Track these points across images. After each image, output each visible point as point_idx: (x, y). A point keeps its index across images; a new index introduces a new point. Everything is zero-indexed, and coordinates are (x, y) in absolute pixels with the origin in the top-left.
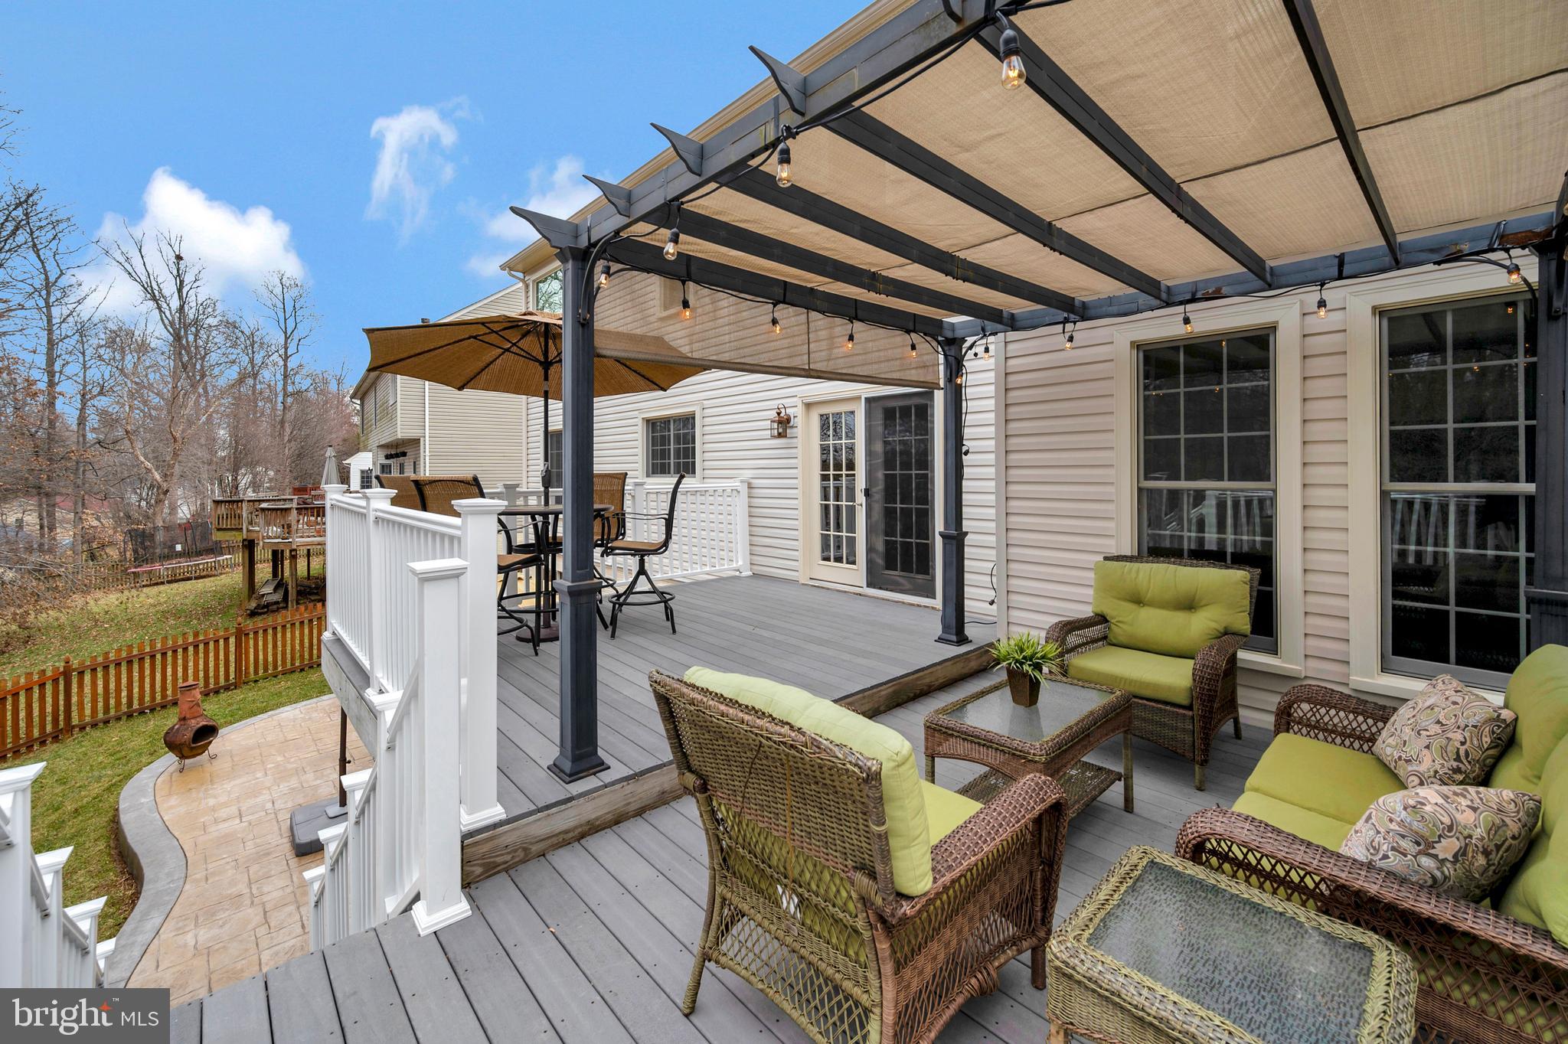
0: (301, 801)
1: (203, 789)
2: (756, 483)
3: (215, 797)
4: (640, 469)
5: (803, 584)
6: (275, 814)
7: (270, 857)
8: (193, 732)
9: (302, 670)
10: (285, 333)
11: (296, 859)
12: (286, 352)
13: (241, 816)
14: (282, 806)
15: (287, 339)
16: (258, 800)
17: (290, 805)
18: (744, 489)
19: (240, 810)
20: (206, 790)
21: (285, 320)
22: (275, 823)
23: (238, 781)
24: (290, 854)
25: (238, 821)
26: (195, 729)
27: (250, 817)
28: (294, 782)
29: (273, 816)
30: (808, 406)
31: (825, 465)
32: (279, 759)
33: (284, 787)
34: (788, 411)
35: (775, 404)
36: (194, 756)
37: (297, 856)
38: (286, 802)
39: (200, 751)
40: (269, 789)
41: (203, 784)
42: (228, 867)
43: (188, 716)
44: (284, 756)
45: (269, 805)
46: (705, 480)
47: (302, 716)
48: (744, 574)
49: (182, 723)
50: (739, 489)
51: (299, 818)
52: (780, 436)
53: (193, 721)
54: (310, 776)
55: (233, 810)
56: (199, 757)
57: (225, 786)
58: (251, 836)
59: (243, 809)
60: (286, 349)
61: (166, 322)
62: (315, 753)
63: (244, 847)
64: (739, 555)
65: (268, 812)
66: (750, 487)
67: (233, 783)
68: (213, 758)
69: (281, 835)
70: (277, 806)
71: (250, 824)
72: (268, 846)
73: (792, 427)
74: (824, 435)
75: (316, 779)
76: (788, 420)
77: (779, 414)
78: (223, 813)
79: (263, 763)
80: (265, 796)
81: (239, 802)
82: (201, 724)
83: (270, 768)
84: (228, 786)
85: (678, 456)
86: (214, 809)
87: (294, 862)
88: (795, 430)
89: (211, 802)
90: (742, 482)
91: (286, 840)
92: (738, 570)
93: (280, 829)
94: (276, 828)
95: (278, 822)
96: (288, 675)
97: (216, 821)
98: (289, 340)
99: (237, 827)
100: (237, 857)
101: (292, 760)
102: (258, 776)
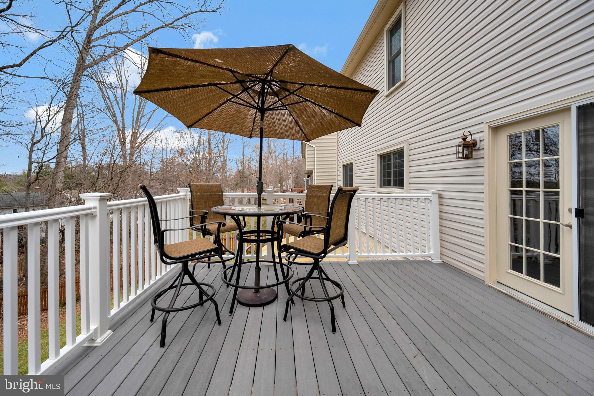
2: (445, 194)
4: (376, 183)
5: (489, 286)
18: (435, 199)
30: (496, 129)
31: (515, 183)
34: (473, 137)
35: (460, 134)
46: (411, 191)
48: (435, 261)
50: (431, 198)
52: (466, 157)
64: (431, 244)
66: (440, 197)
73: (479, 150)
74: (512, 155)
76: (474, 144)
77: (464, 139)
85: (395, 175)
88: (481, 152)
90: (433, 193)
92: (430, 257)
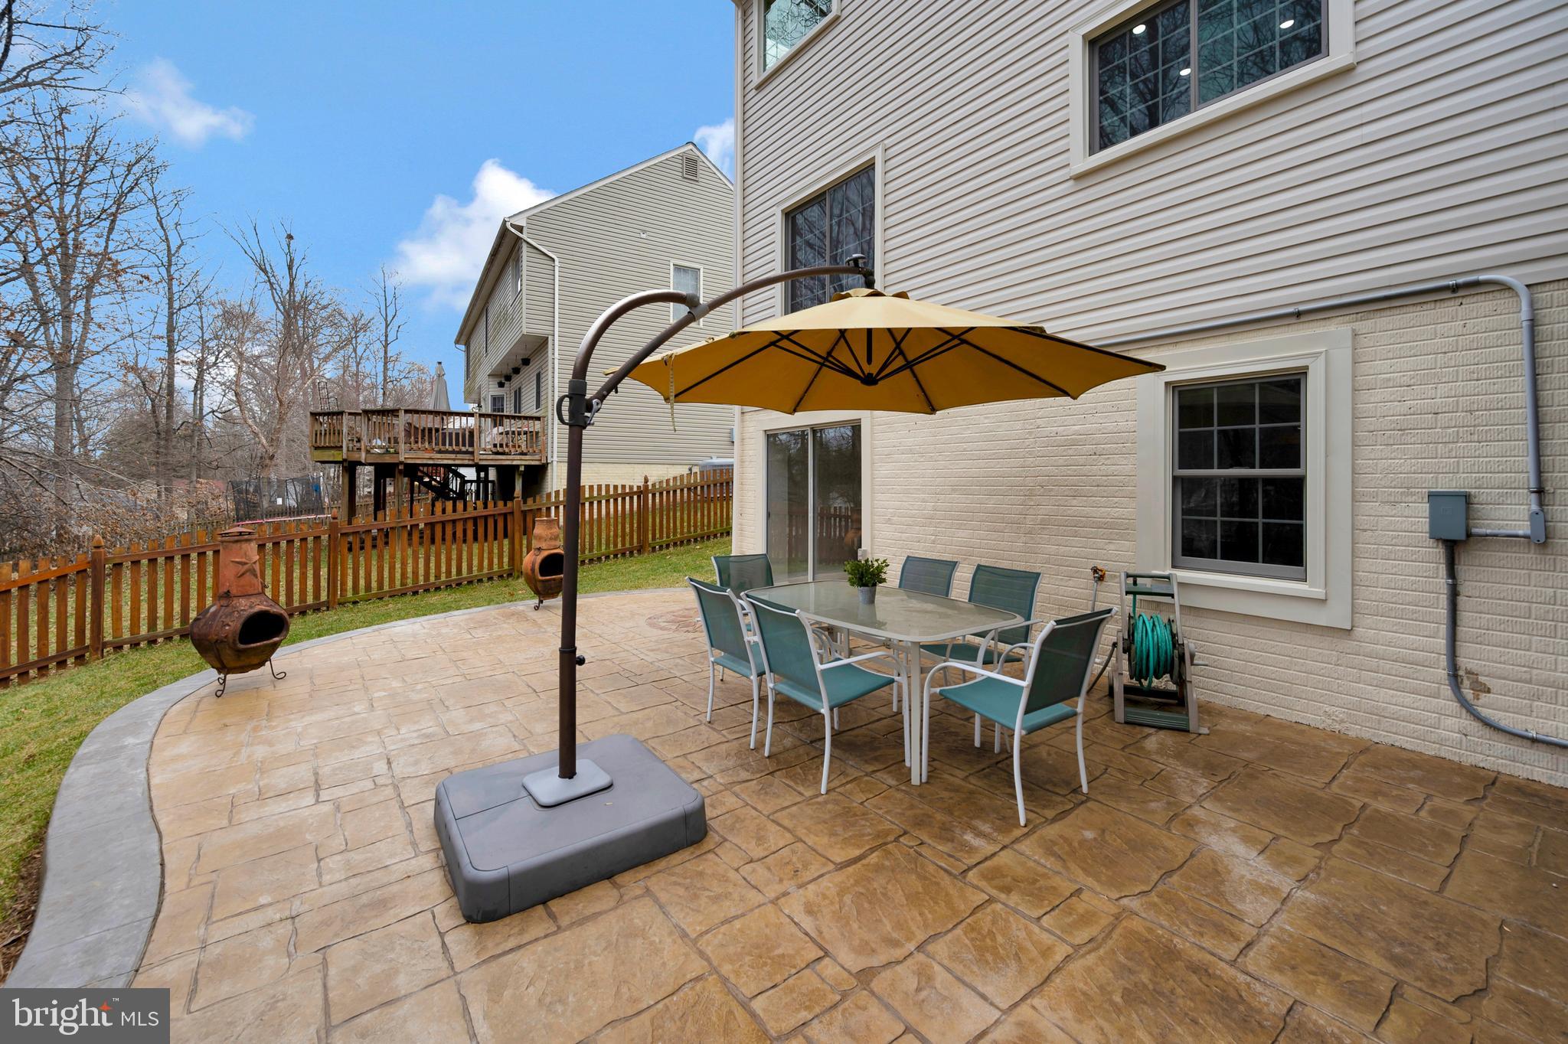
0: (451, 762)
1: (249, 727)
3: (270, 743)
6: (396, 787)
7: (391, 916)
8: (242, 620)
9: (415, 593)
10: (386, 320)
11: (468, 932)
12: (386, 340)
13: (318, 787)
14: (410, 770)
15: (387, 326)
16: (357, 754)
17: (425, 768)
19: (316, 774)
20: (255, 729)
21: (386, 307)
22: (397, 811)
23: (317, 717)
24: (447, 914)
25: (310, 799)
26: (246, 614)
27: (338, 792)
28: (428, 724)
29: (389, 792)
32: (396, 684)
33: (408, 732)
36: (243, 669)
37: (470, 920)
38: (416, 763)
39: (256, 661)
40: (379, 733)
41: (251, 718)
42: (267, 941)
43: (234, 591)
44: (404, 681)
45: (380, 767)
47: (426, 631)
49: (224, 602)
51: (458, 802)
53: (243, 601)
54: (458, 714)
55: (303, 773)
56: (252, 673)
57: (293, 724)
58: (338, 843)
59: (325, 771)
60: (386, 336)
61: (277, 299)
62: (459, 679)
63: (320, 875)
65: (380, 781)
67: (308, 719)
68: (279, 677)
69: (414, 844)
70: (399, 769)
71: (338, 808)
72: (381, 877)
75: (471, 721)
78: (279, 779)
79: (366, 689)
80: (371, 748)
81: (316, 756)
82: (257, 609)
83: (380, 699)
84: (298, 724)
86: (262, 768)
87: (461, 939)
89: (260, 752)
91: (428, 862)
93: (409, 825)
94: (399, 825)
95: (402, 806)
96: (396, 598)
97: (262, 797)
98: (389, 328)
99: (307, 812)
100: (297, 906)
101: (419, 687)
102: (357, 709)
